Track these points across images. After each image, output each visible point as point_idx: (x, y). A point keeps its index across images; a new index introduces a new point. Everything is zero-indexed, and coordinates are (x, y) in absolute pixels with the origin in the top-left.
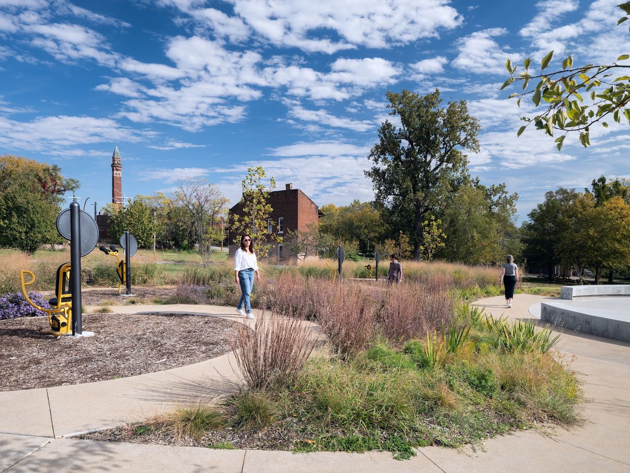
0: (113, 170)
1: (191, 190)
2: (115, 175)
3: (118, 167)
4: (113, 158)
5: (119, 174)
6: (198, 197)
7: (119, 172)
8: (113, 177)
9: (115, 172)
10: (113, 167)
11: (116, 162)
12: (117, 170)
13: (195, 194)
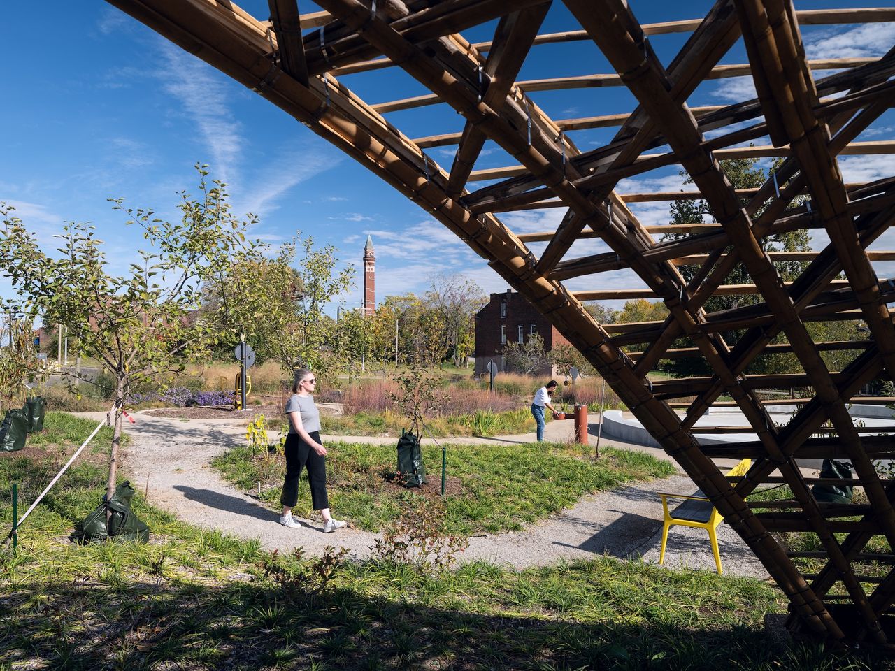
0: (365, 264)
1: (445, 289)
2: (367, 271)
3: (371, 260)
4: (366, 249)
5: (372, 269)
6: (453, 298)
7: (371, 267)
8: (365, 273)
9: (368, 266)
10: (365, 260)
11: (368, 255)
12: (370, 264)
13: (449, 294)
